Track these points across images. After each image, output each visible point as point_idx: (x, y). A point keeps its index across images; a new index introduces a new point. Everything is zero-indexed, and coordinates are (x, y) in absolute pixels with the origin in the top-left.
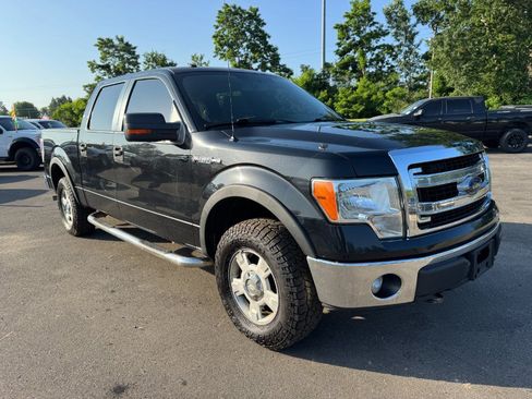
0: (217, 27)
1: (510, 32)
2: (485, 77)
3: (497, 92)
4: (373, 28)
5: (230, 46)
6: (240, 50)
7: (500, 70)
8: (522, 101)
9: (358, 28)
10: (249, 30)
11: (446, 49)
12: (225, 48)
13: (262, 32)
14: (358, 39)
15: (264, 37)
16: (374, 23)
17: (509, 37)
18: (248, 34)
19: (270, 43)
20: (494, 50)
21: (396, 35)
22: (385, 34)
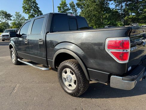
0: (23, 4)
1: (97, 11)
2: (93, 21)
3: (95, 25)
4: (67, 8)
5: (28, 10)
6: (31, 11)
7: (95, 20)
8: (100, 27)
9: (63, 8)
10: (33, 6)
11: (84, 15)
12: (26, 10)
13: (37, 7)
14: (63, 10)
15: (38, 8)
16: (67, 7)
17: (97, 12)
18: (33, 7)
19: (40, 10)
20: (94, 15)
21: (72, 10)
22: (70, 10)
